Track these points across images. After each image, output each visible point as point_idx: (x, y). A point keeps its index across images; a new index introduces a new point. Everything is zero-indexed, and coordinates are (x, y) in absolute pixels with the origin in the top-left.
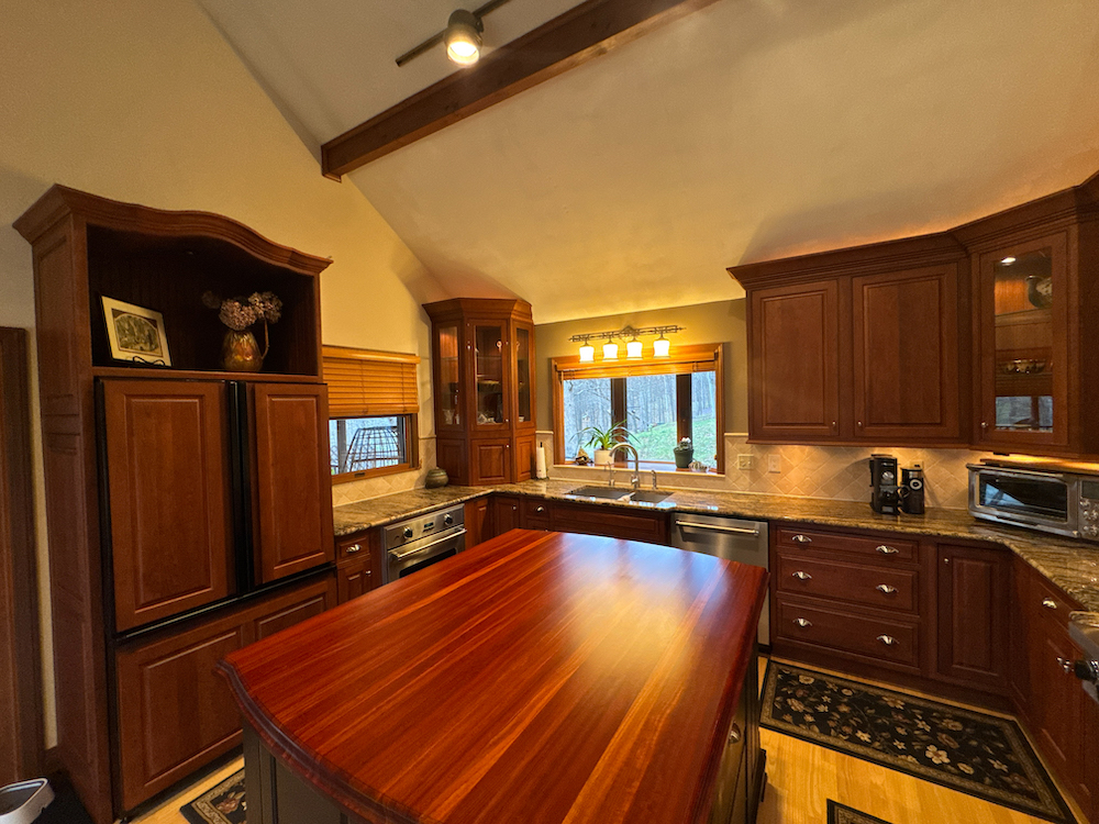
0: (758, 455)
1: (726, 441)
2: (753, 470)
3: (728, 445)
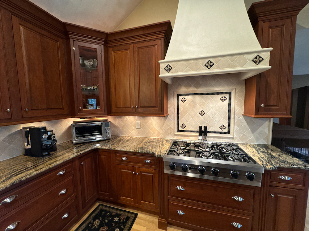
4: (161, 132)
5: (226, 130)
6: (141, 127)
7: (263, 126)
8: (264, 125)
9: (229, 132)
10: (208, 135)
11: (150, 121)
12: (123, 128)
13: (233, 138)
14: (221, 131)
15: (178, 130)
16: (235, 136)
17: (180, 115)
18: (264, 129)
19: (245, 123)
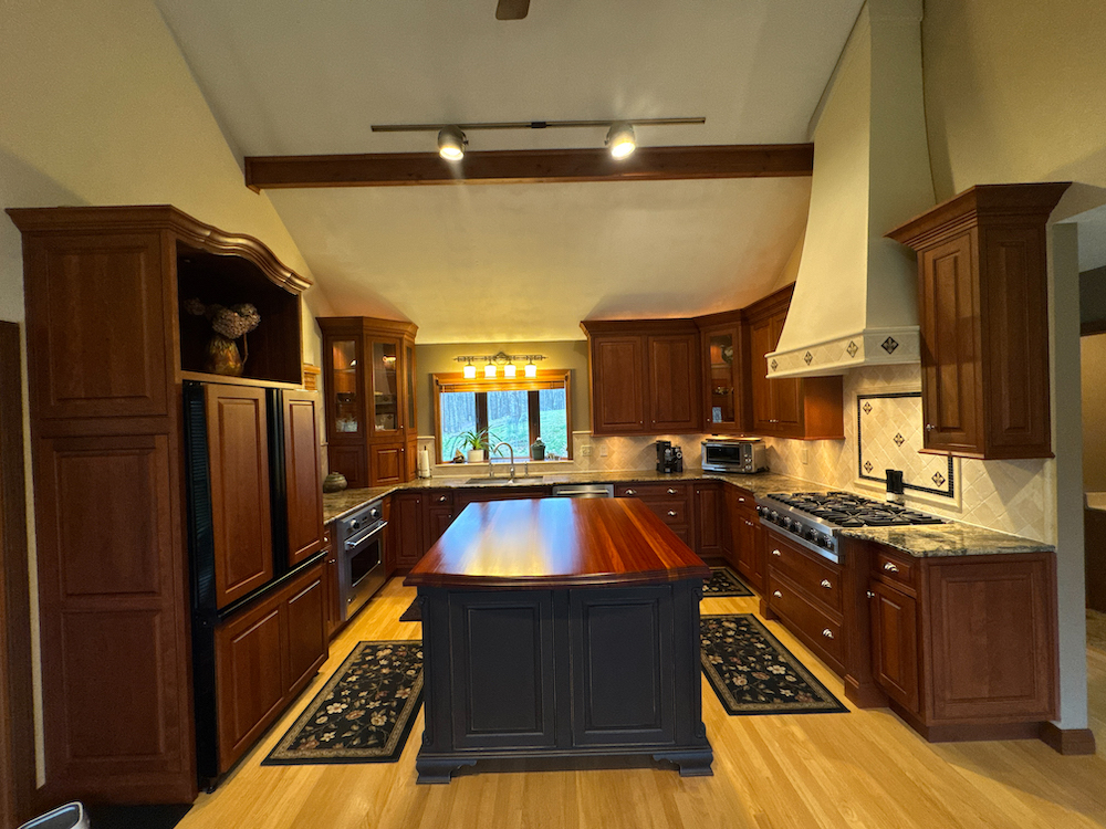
0: (594, 446)
1: (574, 437)
2: (591, 456)
3: (575, 440)
4: (836, 475)
5: (945, 487)
6: (809, 461)
7: (1029, 486)
8: (1031, 484)
9: (950, 494)
10: (907, 492)
11: (820, 451)
12: (787, 459)
13: (960, 510)
14: (934, 487)
15: (861, 476)
16: (965, 505)
17: (862, 441)
18: (1032, 495)
19: (986, 475)
